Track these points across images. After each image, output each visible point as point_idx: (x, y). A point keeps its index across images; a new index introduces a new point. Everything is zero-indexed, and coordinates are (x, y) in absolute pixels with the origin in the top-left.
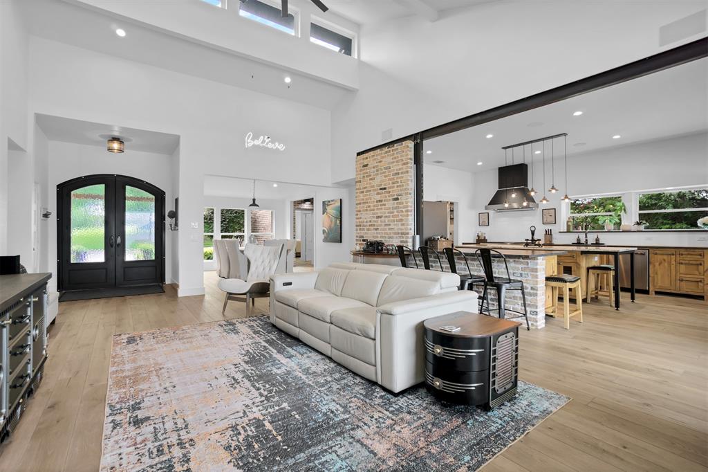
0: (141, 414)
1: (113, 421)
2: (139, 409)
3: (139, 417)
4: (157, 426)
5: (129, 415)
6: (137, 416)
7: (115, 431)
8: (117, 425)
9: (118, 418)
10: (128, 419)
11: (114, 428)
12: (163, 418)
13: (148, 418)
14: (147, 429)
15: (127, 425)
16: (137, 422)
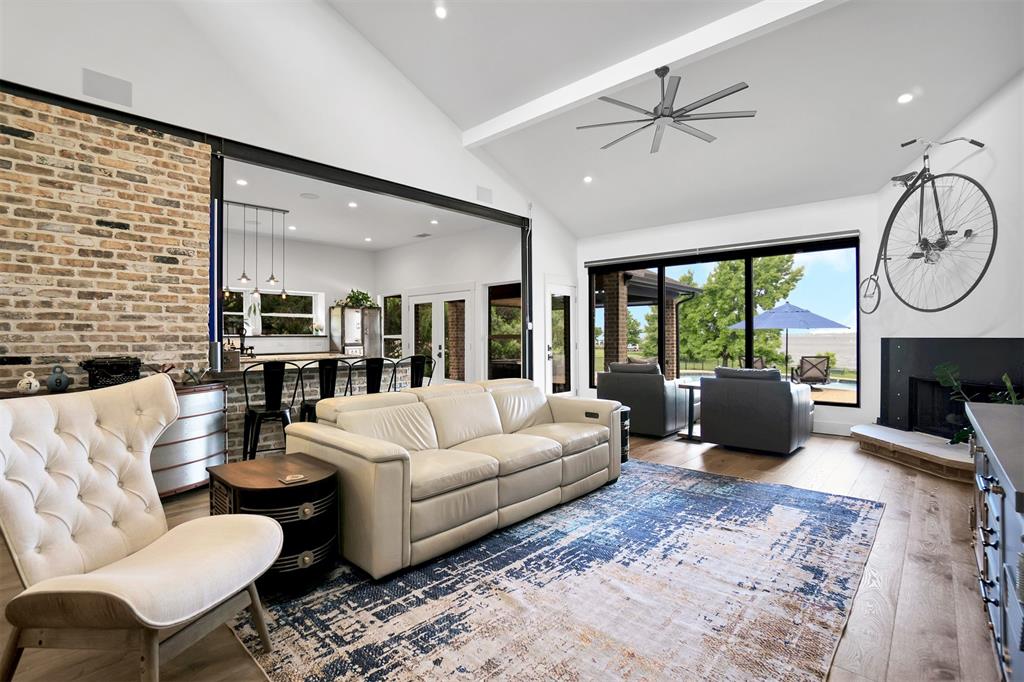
0: (809, 578)
1: (845, 589)
2: (806, 584)
3: (813, 575)
4: (801, 557)
5: (822, 585)
6: (814, 578)
7: (845, 576)
8: (841, 581)
9: (837, 589)
10: (827, 580)
11: (846, 580)
12: (790, 560)
13: (805, 568)
14: (812, 559)
15: (830, 576)
16: (818, 572)
